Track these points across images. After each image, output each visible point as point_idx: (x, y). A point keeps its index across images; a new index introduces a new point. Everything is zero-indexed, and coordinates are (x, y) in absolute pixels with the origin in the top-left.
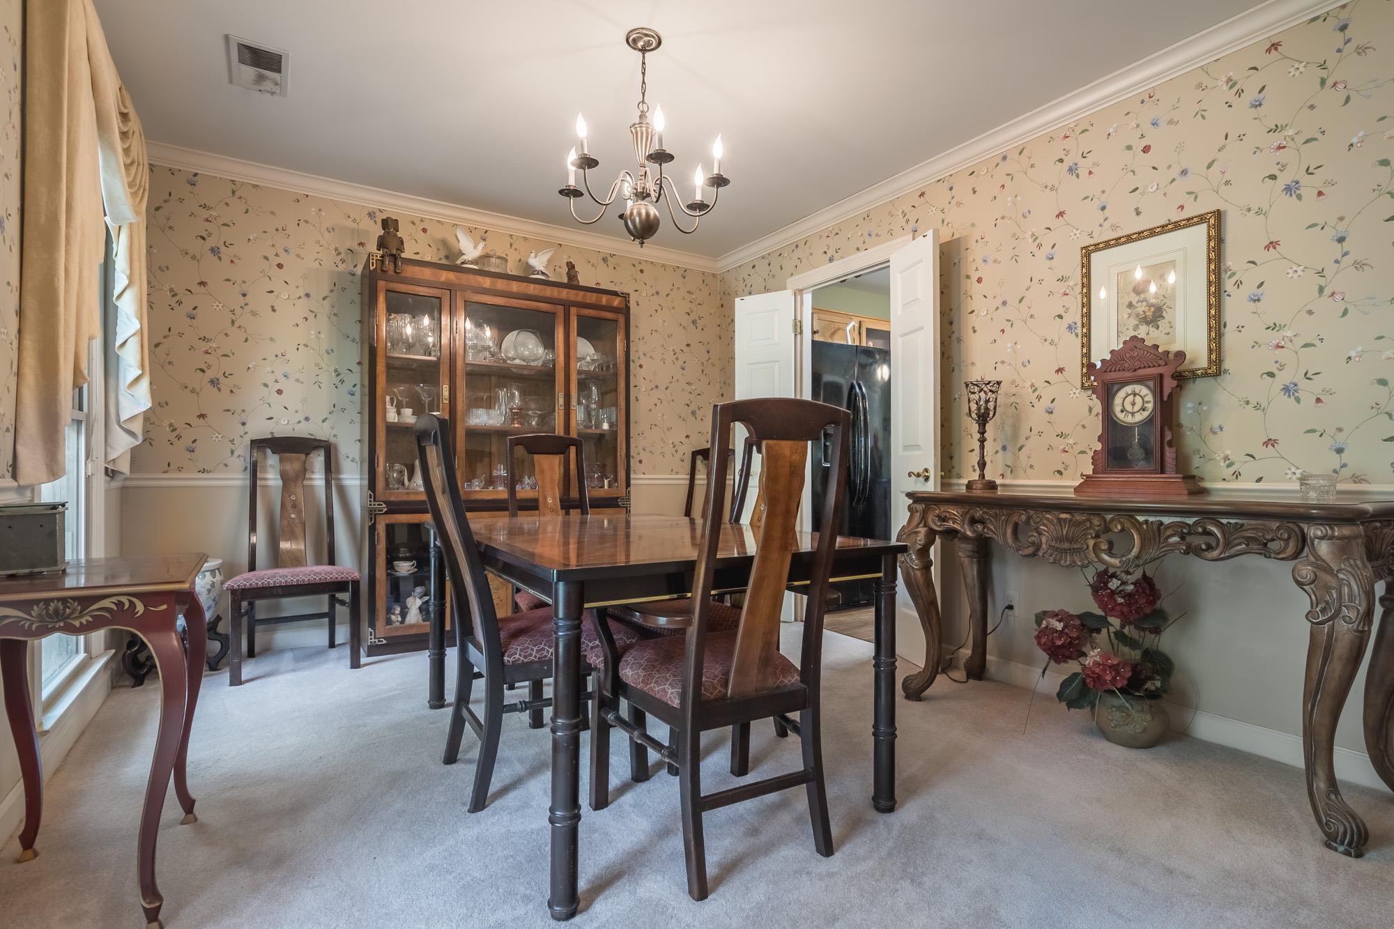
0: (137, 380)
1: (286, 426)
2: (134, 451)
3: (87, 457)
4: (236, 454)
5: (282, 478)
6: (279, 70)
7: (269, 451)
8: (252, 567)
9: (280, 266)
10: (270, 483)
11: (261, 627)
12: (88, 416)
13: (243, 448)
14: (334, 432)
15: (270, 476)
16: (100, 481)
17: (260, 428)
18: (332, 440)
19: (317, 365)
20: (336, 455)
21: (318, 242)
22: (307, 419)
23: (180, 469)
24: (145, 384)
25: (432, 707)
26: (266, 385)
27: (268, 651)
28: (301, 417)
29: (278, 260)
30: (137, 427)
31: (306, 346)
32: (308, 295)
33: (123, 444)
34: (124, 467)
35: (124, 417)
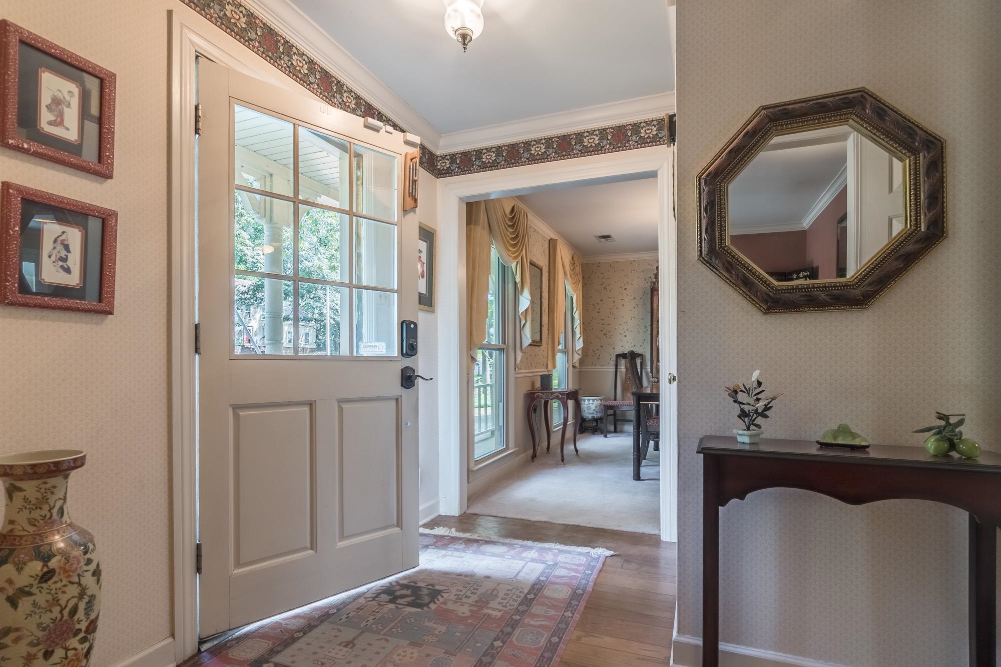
0: (580, 338)
1: (626, 349)
2: (580, 359)
3: (567, 362)
4: (612, 360)
5: (626, 369)
6: (610, 237)
7: (621, 358)
8: (615, 399)
9: (625, 289)
10: (623, 370)
11: (620, 422)
12: (568, 350)
13: (614, 358)
14: (644, 350)
15: (622, 368)
16: (571, 368)
17: (619, 350)
18: (643, 353)
19: (638, 324)
20: (645, 359)
21: (638, 277)
22: (635, 346)
23: (595, 365)
24: (581, 339)
25: (655, 450)
26: (621, 334)
27: (622, 432)
28: (632, 345)
29: (625, 287)
30: (580, 352)
31: (634, 318)
32: (635, 298)
33: (577, 357)
34: (577, 365)
35: (577, 350)
